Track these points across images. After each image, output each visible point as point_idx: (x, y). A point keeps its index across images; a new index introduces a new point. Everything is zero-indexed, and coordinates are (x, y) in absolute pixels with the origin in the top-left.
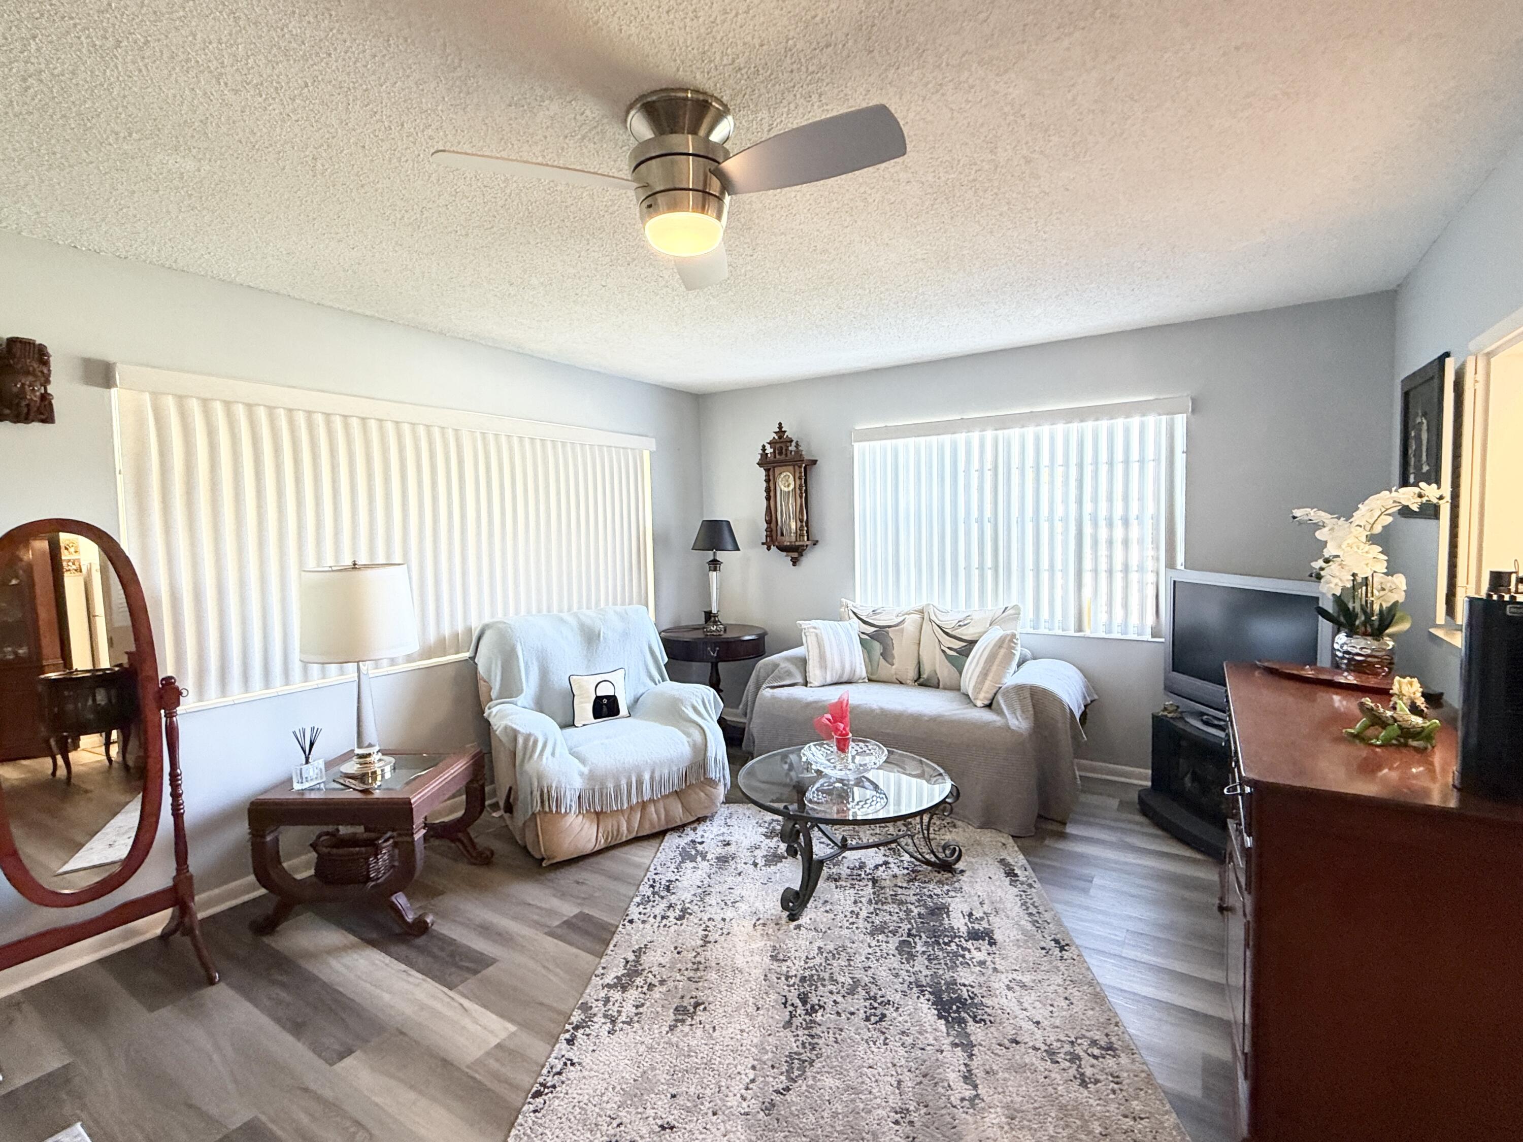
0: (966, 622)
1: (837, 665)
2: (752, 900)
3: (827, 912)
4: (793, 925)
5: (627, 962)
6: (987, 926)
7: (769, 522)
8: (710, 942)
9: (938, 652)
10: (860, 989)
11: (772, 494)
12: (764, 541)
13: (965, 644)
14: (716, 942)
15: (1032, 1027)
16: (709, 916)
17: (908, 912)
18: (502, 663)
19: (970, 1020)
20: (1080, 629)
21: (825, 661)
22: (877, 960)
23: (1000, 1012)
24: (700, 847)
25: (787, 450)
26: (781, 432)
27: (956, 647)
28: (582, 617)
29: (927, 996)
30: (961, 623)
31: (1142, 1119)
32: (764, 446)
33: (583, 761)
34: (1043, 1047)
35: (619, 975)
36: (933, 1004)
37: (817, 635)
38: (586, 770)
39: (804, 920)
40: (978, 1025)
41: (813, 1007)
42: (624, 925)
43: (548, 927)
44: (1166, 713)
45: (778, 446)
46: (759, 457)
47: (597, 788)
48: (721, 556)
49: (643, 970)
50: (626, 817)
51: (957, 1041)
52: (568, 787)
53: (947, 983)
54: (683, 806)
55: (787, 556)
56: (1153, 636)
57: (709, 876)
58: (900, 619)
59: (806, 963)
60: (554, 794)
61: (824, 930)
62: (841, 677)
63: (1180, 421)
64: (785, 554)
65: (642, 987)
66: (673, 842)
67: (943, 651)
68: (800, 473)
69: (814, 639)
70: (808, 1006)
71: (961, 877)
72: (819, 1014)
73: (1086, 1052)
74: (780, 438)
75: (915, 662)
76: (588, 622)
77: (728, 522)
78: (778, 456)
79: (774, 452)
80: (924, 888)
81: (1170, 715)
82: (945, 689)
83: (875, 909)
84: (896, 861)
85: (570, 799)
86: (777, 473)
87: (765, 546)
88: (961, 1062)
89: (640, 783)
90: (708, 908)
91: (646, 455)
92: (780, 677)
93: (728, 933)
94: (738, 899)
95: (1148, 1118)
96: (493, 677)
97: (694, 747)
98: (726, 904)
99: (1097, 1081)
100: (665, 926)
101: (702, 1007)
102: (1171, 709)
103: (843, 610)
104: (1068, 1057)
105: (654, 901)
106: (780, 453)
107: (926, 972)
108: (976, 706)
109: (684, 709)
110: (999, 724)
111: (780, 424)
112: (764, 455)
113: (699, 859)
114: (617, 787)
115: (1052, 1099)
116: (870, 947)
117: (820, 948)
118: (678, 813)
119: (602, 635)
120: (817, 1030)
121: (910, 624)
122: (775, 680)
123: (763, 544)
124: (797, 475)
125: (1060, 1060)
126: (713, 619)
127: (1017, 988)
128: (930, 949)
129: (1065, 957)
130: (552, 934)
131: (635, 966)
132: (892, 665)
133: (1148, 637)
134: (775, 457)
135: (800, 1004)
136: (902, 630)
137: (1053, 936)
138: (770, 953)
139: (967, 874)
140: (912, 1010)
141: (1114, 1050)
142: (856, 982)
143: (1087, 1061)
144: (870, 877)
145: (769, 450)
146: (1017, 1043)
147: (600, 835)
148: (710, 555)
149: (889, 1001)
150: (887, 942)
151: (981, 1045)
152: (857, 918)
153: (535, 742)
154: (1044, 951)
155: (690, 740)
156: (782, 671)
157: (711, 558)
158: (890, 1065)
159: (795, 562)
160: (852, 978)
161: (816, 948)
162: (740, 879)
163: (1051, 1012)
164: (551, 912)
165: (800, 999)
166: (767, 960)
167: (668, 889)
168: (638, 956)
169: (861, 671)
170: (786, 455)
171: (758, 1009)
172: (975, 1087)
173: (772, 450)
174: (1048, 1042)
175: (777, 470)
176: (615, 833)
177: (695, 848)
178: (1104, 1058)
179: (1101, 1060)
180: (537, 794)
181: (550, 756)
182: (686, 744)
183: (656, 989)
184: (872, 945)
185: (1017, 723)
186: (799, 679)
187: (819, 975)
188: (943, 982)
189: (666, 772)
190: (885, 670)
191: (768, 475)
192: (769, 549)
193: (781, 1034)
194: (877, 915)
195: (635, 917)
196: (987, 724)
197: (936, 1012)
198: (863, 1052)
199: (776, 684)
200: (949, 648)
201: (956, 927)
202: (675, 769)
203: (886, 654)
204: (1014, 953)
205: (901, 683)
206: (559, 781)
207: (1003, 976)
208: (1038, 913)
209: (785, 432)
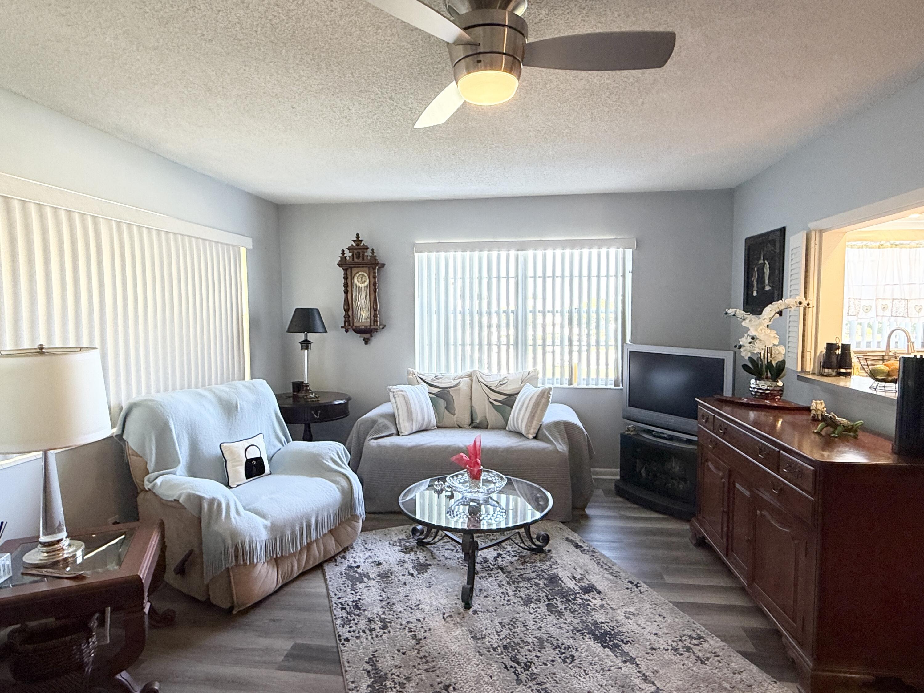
0: (504, 382)
1: (420, 418)
2: (427, 600)
3: (486, 597)
4: (470, 612)
5: (368, 672)
6: (588, 582)
7: (347, 311)
8: (421, 639)
9: (487, 402)
10: (546, 643)
11: (349, 289)
12: (343, 325)
13: (505, 397)
14: (425, 638)
15: (655, 637)
16: (406, 620)
17: (537, 584)
18: (156, 436)
19: (621, 643)
20: (571, 384)
21: (412, 416)
22: (542, 621)
23: (632, 634)
24: (359, 570)
25: (363, 255)
26: (358, 240)
27: (500, 399)
28: (217, 391)
29: (588, 636)
30: (501, 383)
31: (742, 672)
32: (343, 251)
33: (263, 516)
34: (670, 648)
35: (369, 683)
36: (594, 640)
37: (404, 396)
38: (268, 523)
39: (475, 606)
40: (628, 645)
41: (525, 664)
42: (343, 644)
43: (276, 663)
44: (629, 432)
45: (355, 251)
46: (340, 259)
47: (278, 536)
48: (311, 337)
49: (386, 674)
50: (297, 558)
51: (624, 659)
52: (258, 539)
53: (592, 624)
54: (336, 540)
55: (360, 337)
56: (615, 386)
57: (383, 591)
58: (456, 382)
59: (499, 636)
60: (247, 547)
61: (494, 610)
62: (422, 425)
63: (629, 253)
64: (359, 335)
65: (395, 688)
66: (331, 571)
67: (491, 403)
68: (375, 273)
69: (402, 399)
70: (523, 665)
71: (552, 555)
72: (533, 667)
73: (690, 643)
74: (358, 245)
75: (469, 412)
76: (224, 396)
77: (317, 310)
78: (356, 260)
79: (353, 255)
80: (535, 566)
81: (632, 433)
82: (493, 428)
83: (516, 588)
84: (505, 552)
85: (260, 550)
86: (354, 273)
87: (344, 329)
88: (636, 671)
89: (308, 526)
90: (400, 615)
91: (243, 251)
92: (379, 430)
93: (430, 629)
94: (418, 603)
95: (744, 671)
96: (148, 451)
97: (343, 491)
98: (411, 608)
99: (708, 659)
100: (377, 636)
101: (451, 688)
102: (632, 429)
103: (411, 376)
104: (685, 649)
105: (354, 620)
106: (358, 257)
107: (576, 621)
108: (528, 438)
109: (325, 462)
110: (551, 449)
111: (358, 234)
112: (343, 258)
113: (365, 580)
114: (293, 532)
115: (695, 677)
116: (531, 614)
117: (500, 623)
118: (332, 546)
119: (239, 404)
120: (540, 679)
121: (464, 384)
122: (376, 433)
123: (342, 327)
124: (372, 274)
125: (682, 653)
126: (305, 388)
127: (631, 616)
128: (567, 605)
129: (642, 591)
130: (281, 668)
131: (377, 673)
132: (454, 415)
133: (613, 387)
134: (353, 260)
135: (516, 665)
136: (459, 389)
137: (627, 580)
138: (470, 636)
139: (553, 551)
140: (586, 648)
141: (702, 638)
142: (540, 640)
143: (696, 649)
144: (496, 566)
145: (348, 254)
146: (655, 649)
147: (280, 576)
148: (301, 337)
149: (568, 646)
150: (539, 608)
151: (638, 657)
152: (509, 596)
153: (219, 505)
154: (629, 590)
155: (340, 487)
156: (381, 426)
157: (303, 339)
158: (599, 687)
159: (367, 341)
160: (536, 637)
161: (498, 624)
162: (408, 587)
163: (658, 625)
164: (267, 651)
165: (513, 661)
166: (471, 641)
167: (357, 607)
168: (374, 665)
169: (434, 422)
170: (363, 259)
171: (491, 677)
172: (653, 683)
173: (351, 254)
174: (670, 644)
175: (354, 271)
176: (289, 573)
177: (356, 572)
178: (701, 644)
179: (701, 646)
180: (232, 551)
181: (236, 516)
182: (337, 490)
183: (407, 685)
184: (532, 612)
185: (561, 447)
186: (394, 431)
187: (514, 642)
188: (590, 624)
189: (326, 514)
190: (448, 418)
191: (346, 275)
192: (347, 331)
193: (519, 689)
194: (519, 591)
195: (348, 635)
196: (544, 449)
197: (600, 645)
198: (577, 684)
199: (377, 436)
200: (495, 400)
201: (572, 588)
202: (331, 511)
203: (449, 407)
204: (615, 595)
205: (460, 427)
206: (251, 537)
207: (619, 611)
208: (610, 567)
209: (362, 241)
